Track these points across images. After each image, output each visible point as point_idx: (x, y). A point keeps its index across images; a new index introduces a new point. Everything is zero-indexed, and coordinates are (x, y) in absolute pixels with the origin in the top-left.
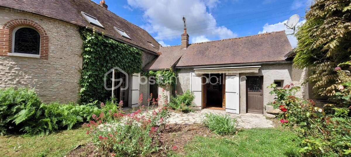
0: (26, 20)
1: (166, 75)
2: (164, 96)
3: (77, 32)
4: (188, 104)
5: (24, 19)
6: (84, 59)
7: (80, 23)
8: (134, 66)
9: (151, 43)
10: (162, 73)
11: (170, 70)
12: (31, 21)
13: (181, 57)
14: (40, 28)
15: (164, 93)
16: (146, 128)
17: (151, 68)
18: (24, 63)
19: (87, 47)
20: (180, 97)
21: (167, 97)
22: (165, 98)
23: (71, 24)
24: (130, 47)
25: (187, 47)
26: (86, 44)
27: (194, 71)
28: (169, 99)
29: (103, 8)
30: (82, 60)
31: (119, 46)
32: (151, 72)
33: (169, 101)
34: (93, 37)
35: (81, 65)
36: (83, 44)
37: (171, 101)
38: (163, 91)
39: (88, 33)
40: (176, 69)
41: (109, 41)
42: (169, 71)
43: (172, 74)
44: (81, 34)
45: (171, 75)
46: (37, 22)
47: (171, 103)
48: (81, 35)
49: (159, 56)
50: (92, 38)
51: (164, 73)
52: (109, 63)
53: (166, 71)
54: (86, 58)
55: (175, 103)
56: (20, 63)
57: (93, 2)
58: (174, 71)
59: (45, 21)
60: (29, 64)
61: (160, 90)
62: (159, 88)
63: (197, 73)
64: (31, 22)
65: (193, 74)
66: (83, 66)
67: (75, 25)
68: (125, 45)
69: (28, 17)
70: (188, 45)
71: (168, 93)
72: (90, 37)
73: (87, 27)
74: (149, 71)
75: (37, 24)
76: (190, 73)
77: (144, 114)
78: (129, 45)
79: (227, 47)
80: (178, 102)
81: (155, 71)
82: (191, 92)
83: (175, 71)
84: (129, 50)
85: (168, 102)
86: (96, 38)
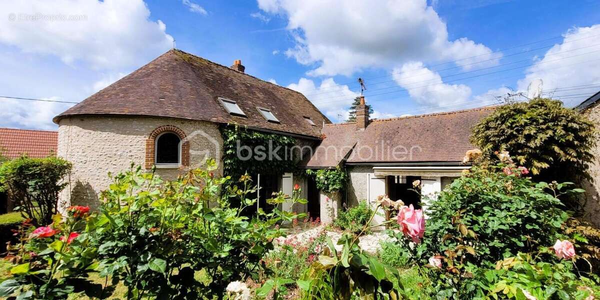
0: (169, 126)
1: (331, 176)
2: (329, 208)
3: (218, 131)
4: (363, 223)
5: (167, 126)
6: (225, 165)
7: (221, 119)
8: (284, 164)
9: (309, 118)
10: (325, 174)
11: (336, 169)
12: (173, 126)
13: (355, 145)
14: (182, 133)
15: (329, 203)
16: (302, 255)
17: (309, 164)
18: (167, 175)
19: (229, 149)
20: (353, 211)
21: (333, 209)
22: (329, 211)
23: (211, 123)
24: (279, 137)
25: (366, 127)
26: (228, 145)
27: (373, 171)
28: (336, 213)
29: (239, 73)
30: (223, 166)
31: (265, 140)
32: (309, 171)
33: (336, 216)
34: (235, 136)
35: (222, 171)
36: (224, 145)
37: (339, 217)
38: (327, 201)
39: (230, 131)
40: (347, 167)
41: (253, 136)
42: (336, 171)
43: (340, 175)
44: (222, 131)
45: (338, 178)
46: (179, 126)
47: (338, 220)
48: (222, 134)
49: (322, 141)
50: (234, 138)
51: (328, 173)
52: (253, 166)
53: (331, 170)
54: (228, 163)
55: (344, 219)
56: (164, 176)
57: (225, 67)
58: (343, 170)
59: (186, 124)
60: (171, 176)
61: (323, 198)
62: (321, 195)
63: (378, 173)
64: (173, 128)
65: (372, 175)
66: (224, 172)
67: (216, 123)
68: (273, 136)
69: (171, 123)
70: (368, 123)
71: (334, 204)
72: (232, 136)
73: (228, 124)
74: (306, 169)
75: (178, 128)
76: (368, 174)
77: (300, 236)
78: (278, 134)
79: (428, 130)
80: (348, 218)
81: (315, 170)
82: (370, 203)
83: (345, 169)
84: (278, 142)
85: (335, 218)
86: (239, 135)
